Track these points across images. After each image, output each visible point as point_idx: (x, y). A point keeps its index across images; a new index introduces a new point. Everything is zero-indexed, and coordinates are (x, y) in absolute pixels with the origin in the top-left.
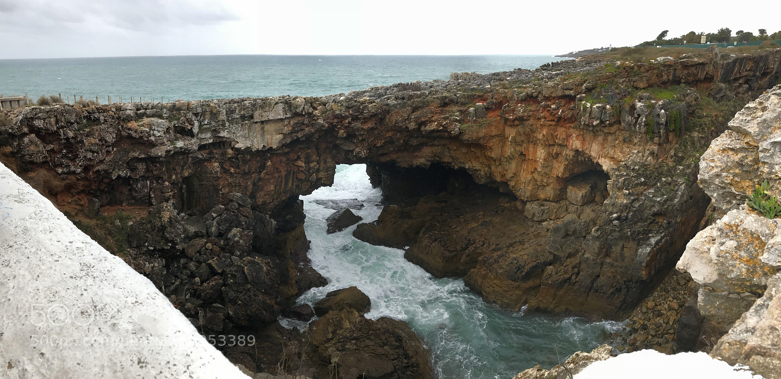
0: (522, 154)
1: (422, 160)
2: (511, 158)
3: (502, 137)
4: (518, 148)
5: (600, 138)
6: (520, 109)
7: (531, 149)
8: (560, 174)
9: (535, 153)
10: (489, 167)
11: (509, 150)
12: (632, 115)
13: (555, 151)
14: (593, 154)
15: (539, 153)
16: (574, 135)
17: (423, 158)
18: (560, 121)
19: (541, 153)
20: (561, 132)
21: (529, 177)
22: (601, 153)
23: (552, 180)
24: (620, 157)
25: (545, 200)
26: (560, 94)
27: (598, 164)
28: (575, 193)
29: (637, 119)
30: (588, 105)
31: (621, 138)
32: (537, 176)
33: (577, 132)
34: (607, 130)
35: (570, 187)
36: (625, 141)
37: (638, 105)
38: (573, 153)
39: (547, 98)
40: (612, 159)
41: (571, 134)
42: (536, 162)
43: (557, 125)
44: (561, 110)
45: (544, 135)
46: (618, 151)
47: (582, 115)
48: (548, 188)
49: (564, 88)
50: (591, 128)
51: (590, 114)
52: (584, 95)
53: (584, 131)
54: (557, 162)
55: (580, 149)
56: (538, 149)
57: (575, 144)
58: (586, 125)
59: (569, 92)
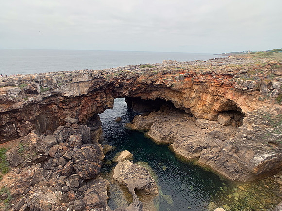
0: (199, 97)
1: (152, 97)
2: (194, 98)
3: (191, 89)
4: (198, 95)
5: (244, 96)
6: (202, 78)
7: (204, 95)
8: (216, 109)
9: (206, 97)
10: (182, 101)
11: (193, 95)
13: (216, 98)
14: (238, 103)
15: (208, 98)
16: (229, 92)
17: (153, 96)
18: (222, 85)
19: (209, 98)
20: (222, 90)
21: (201, 108)
22: (243, 103)
23: (212, 111)
24: (254, 107)
25: (206, 119)
26: (225, 73)
27: (240, 108)
28: (222, 119)
29: (271, 90)
30: (242, 80)
31: (257, 98)
32: (205, 108)
33: (231, 91)
34: (250, 93)
35: (220, 116)
36: (259, 100)
37: (275, 83)
38: (226, 100)
39: (217, 74)
40: (249, 107)
41: (227, 92)
42: (206, 101)
43: (220, 87)
44: (224, 80)
45: (212, 90)
46: (253, 104)
47: (236, 84)
48: (209, 114)
49: (227, 71)
50: (240, 91)
51: (242, 84)
52: (240, 75)
53: (236, 92)
54: (216, 103)
55: (231, 99)
56: (208, 96)
57: (229, 97)
58: (238, 89)
59: (230, 73)
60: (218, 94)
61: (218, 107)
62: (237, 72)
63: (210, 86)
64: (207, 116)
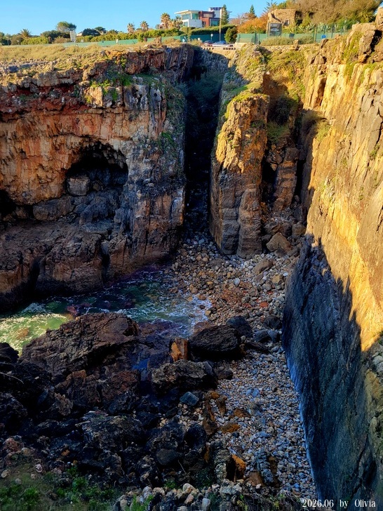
0: (22, 152)
2: (9, 159)
4: (17, 146)
5: (108, 121)
6: (17, 102)
7: (32, 144)
8: (65, 166)
9: (37, 147)
12: (135, 96)
15: (43, 147)
22: (110, 134)
23: (56, 174)
24: (128, 135)
25: (51, 199)
26: (56, 83)
27: (108, 145)
28: (79, 184)
29: (139, 99)
30: (100, 89)
31: (127, 118)
32: (41, 173)
33: (85, 117)
34: (116, 111)
35: (71, 179)
36: (130, 120)
37: (139, 87)
38: (80, 140)
39: (42, 89)
40: (122, 137)
41: (78, 121)
42: (40, 156)
43: (60, 114)
44: (63, 99)
45: (48, 126)
46: (125, 130)
47: (94, 100)
48: (52, 185)
49: (59, 77)
50: (101, 112)
51: (103, 97)
52: (88, 82)
53: (93, 115)
54: (60, 153)
55: (91, 134)
56: (41, 143)
57: (86, 129)
58: (98, 108)
59: (66, 81)
60: (61, 131)
61: (66, 160)
62: (77, 77)
63: (41, 117)
64: (51, 191)
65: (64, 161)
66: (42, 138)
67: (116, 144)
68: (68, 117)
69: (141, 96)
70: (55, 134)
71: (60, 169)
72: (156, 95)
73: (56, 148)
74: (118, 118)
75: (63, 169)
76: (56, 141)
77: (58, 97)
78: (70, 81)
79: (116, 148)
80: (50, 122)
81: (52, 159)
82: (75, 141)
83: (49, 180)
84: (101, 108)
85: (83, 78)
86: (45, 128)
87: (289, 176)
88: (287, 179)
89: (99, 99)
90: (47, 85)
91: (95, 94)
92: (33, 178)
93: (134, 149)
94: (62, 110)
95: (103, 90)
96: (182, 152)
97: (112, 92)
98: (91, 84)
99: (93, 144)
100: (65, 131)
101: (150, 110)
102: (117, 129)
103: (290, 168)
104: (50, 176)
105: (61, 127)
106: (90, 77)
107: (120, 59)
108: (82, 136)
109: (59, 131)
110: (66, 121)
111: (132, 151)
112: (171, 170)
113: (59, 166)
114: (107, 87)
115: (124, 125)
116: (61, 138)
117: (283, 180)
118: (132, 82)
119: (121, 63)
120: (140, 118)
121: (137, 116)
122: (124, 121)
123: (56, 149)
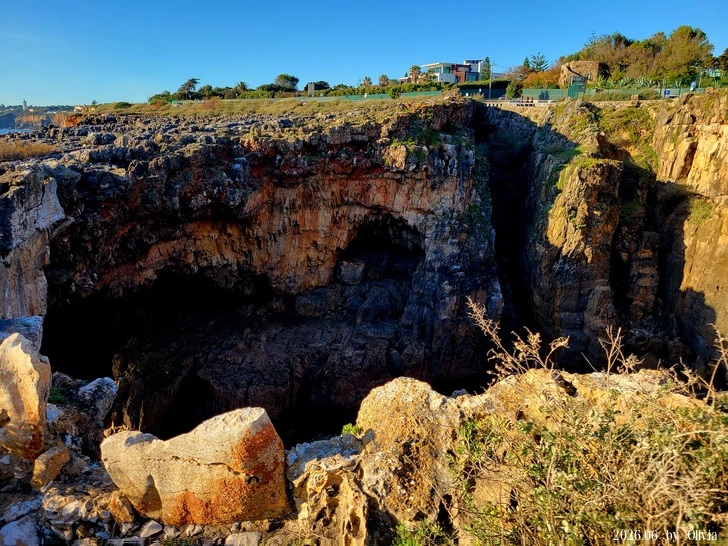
0: (296, 225)
2: (280, 234)
4: (293, 218)
5: (405, 188)
7: (308, 216)
8: (342, 245)
9: (314, 220)
11: (278, 223)
12: (442, 158)
13: (341, 213)
14: (397, 207)
15: (321, 219)
16: (374, 187)
18: (353, 173)
19: (324, 218)
21: (303, 257)
22: (406, 205)
23: (329, 255)
24: (428, 206)
25: (317, 287)
26: (349, 140)
27: (401, 219)
28: (353, 270)
29: (447, 162)
30: (403, 149)
31: (429, 185)
32: (313, 253)
33: (378, 183)
34: (418, 176)
35: (345, 263)
36: (433, 188)
37: (449, 147)
38: (366, 211)
39: (330, 147)
40: (419, 210)
41: (370, 187)
42: (316, 232)
43: (347, 179)
44: (355, 159)
45: (333, 193)
46: (425, 200)
47: (394, 161)
48: (322, 269)
49: (353, 133)
50: (399, 176)
51: (407, 158)
52: (388, 139)
53: (388, 181)
54: (338, 228)
55: (382, 204)
56: (320, 214)
57: (377, 198)
58: (398, 172)
59: (360, 138)
60: (346, 199)
61: (345, 237)
62: (373, 133)
63: (326, 182)
64: (319, 277)
65: (342, 238)
66: (322, 208)
67: (411, 218)
68: (357, 182)
69: (450, 158)
70: (339, 203)
71: (335, 249)
72: (467, 157)
73: (335, 220)
74: (419, 185)
75: (338, 249)
76: (337, 213)
77: (350, 157)
78: (365, 138)
79: (411, 223)
80: (335, 188)
81: (329, 236)
82: (359, 213)
83: (320, 263)
84: (402, 172)
85: (382, 135)
86: (329, 195)
87: (648, 270)
88: (646, 275)
89: (401, 159)
90: (337, 142)
91: (397, 154)
92: (302, 260)
93: (437, 226)
94: (352, 173)
95: (407, 149)
96: (493, 231)
97: (418, 152)
98: (391, 142)
99: (381, 218)
100: (351, 200)
101: (458, 176)
102: (416, 199)
103: (649, 259)
104: (322, 258)
105: (346, 195)
106: (391, 134)
107: (425, 112)
108: (372, 208)
109: (343, 200)
110: (353, 187)
111: (434, 228)
112: (481, 255)
113: (335, 244)
114: (412, 147)
115: (425, 194)
116: (345, 208)
117: (640, 276)
118: (439, 140)
119: (426, 117)
120: (446, 185)
121: (442, 182)
122: (425, 189)
123: (335, 222)
